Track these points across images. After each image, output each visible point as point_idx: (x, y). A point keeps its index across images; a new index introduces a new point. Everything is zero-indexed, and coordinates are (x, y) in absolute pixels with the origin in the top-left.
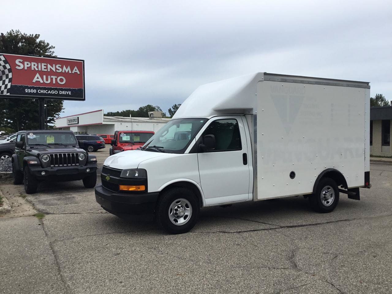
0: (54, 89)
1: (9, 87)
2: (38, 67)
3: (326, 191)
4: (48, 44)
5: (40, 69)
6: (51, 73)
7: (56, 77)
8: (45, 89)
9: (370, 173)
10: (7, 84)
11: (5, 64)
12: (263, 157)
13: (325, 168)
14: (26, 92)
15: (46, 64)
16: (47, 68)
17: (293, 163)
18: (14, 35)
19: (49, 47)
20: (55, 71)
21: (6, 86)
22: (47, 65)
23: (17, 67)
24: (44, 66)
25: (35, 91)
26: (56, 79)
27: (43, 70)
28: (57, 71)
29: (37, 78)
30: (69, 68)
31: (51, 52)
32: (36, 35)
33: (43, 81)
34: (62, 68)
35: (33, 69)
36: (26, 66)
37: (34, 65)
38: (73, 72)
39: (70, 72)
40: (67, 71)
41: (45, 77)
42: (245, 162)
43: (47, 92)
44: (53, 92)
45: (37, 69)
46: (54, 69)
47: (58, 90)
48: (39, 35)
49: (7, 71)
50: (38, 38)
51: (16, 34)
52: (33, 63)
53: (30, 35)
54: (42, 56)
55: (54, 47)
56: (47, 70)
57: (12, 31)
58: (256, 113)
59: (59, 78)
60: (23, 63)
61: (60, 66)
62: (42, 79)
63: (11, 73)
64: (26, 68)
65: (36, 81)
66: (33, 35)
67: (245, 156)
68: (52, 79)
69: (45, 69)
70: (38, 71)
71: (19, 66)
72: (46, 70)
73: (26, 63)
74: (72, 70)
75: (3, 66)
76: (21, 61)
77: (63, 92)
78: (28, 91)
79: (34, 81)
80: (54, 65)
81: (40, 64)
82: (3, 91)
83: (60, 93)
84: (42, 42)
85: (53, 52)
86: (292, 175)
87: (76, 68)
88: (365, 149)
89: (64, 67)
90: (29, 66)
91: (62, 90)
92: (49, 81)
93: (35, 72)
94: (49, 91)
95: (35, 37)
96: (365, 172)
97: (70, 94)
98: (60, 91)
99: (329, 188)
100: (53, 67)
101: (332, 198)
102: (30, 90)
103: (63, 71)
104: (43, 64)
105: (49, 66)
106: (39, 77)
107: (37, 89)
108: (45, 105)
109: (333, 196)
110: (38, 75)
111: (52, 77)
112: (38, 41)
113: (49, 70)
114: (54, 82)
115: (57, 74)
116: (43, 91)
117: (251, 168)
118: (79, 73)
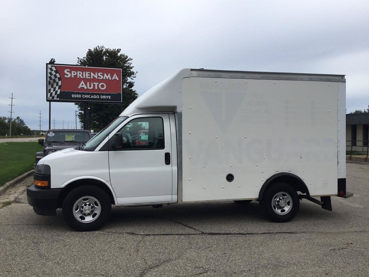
0: (96, 94)
1: (58, 93)
2: (82, 75)
3: (281, 198)
4: (127, 57)
5: (84, 77)
6: (94, 80)
7: (98, 83)
8: (88, 94)
9: (347, 180)
10: (57, 91)
11: (56, 73)
12: (190, 157)
13: (277, 171)
14: (73, 97)
15: (89, 73)
16: (90, 76)
17: (231, 165)
18: (99, 50)
19: (128, 59)
20: (97, 78)
21: (57, 92)
22: (91, 73)
23: (66, 76)
24: (88, 74)
25: (80, 96)
26: (98, 85)
27: (87, 77)
28: (99, 78)
29: (82, 85)
30: (109, 76)
31: (129, 63)
32: (118, 49)
33: (87, 88)
34: (103, 75)
35: (78, 77)
36: (73, 75)
37: (80, 74)
38: (113, 79)
39: (110, 79)
40: (107, 78)
41: (88, 83)
42: (168, 162)
43: (90, 96)
44: (95, 97)
45: (82, 77)
46: (96, 77)
47: (100, 95)
48: (120, 49)
49: (57, 80)
50: (119, 52)
51: (101, 49)
52: (78, 72)
53: (113, 49)
54: (87, 66)
55: (132, 59)
56: (91, 78)
57: (97, 47)
58: (181, 110)
59: (100, 84)
60: (70, 72)
61: (102, 73)
62: (86, 85)
63: (61, 81)
64: (73, 77)
65: (81, 87)
66: (115, 49)
68: (94, 85)
69: (88, 76)
70: (83, 79)
71: (67, 75)
72: (89, 78)
73: (73, 72)
74: (112, 77)
75: (54, 75)
76: (69, 70)
77: (104, 96)
78: (74, 96)
79: (79, 87)
80: (96, 73)
81: (84, 73)
82: (54, 96)
83: (101, 98)
84: (122, 55)
85: (131, 63)
86: (230, 178)
87: (115, 75)
88: (338, 152)
89: (105, 74)
90: (75, 74)
91: (103, 95)
92: (92, 87)
93: (80, 80)
94: (92, 96)
95: (117, 51)
96: (339, 179)
97: (109, 98)
98: (101, 96)
99: (284, 195)
100: (95, 75)
101: (289, 207)
102: (76, 95)
103: (104, 78)
104: (87, 73)
105: (92, 74)
106: (84, 84)
107: (82, 94)
108: (89, 108)
109: (291, 204)
110: (82, 82)
111: (94, 83)
112: (119, 54)
113: (92, 78)
114: (96, 88)
115: (99, 81)
116: (86, 96)
117: (175, 168)
118: (118, 79)
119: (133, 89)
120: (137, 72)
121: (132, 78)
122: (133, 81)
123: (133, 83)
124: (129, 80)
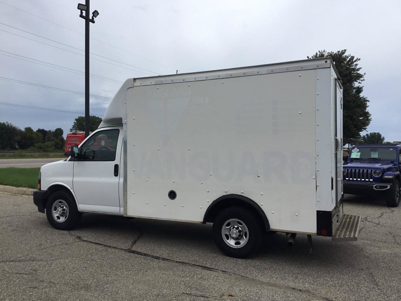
3: (235, 226)
12: (134, 170)
13: (226, 192)
17: (174, 181)
42: (116, 173)
55: (360, 59)
58: (126, 122)
67: (116, 167)
86: (172, 195)
88: (316, 171)
96: (317, 211)
99: (240, 223)
101: (246, 239)
109: (248, 235)
117: (122, 180)
119: (362, 95)
120: (365, 74)
121: (360, 82)
122: (361, 85)
123: (361, 88)
124: (356, 84)
